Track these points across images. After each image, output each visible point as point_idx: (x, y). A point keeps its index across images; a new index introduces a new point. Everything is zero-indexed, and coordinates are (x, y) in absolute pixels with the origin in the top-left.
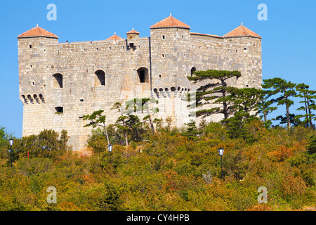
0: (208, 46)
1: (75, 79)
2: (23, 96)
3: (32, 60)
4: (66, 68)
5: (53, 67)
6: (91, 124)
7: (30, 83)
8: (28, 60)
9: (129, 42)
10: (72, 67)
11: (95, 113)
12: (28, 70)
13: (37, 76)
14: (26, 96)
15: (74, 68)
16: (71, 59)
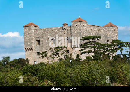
0: (95, 29)
1: (44, 42)
2: (25, 48)
3: (29, 35)
4: (41, 38)
5: (36, 37)
6: (42, 56)
7: (28, 44)
8: (27, 35)
9: (64, 27)
10: (43, 37)
11: (43, 53)
12: (27, 39)
13: (30, 41)
14: (26, 48)
15: (44, 38)
16: (43, 34)
